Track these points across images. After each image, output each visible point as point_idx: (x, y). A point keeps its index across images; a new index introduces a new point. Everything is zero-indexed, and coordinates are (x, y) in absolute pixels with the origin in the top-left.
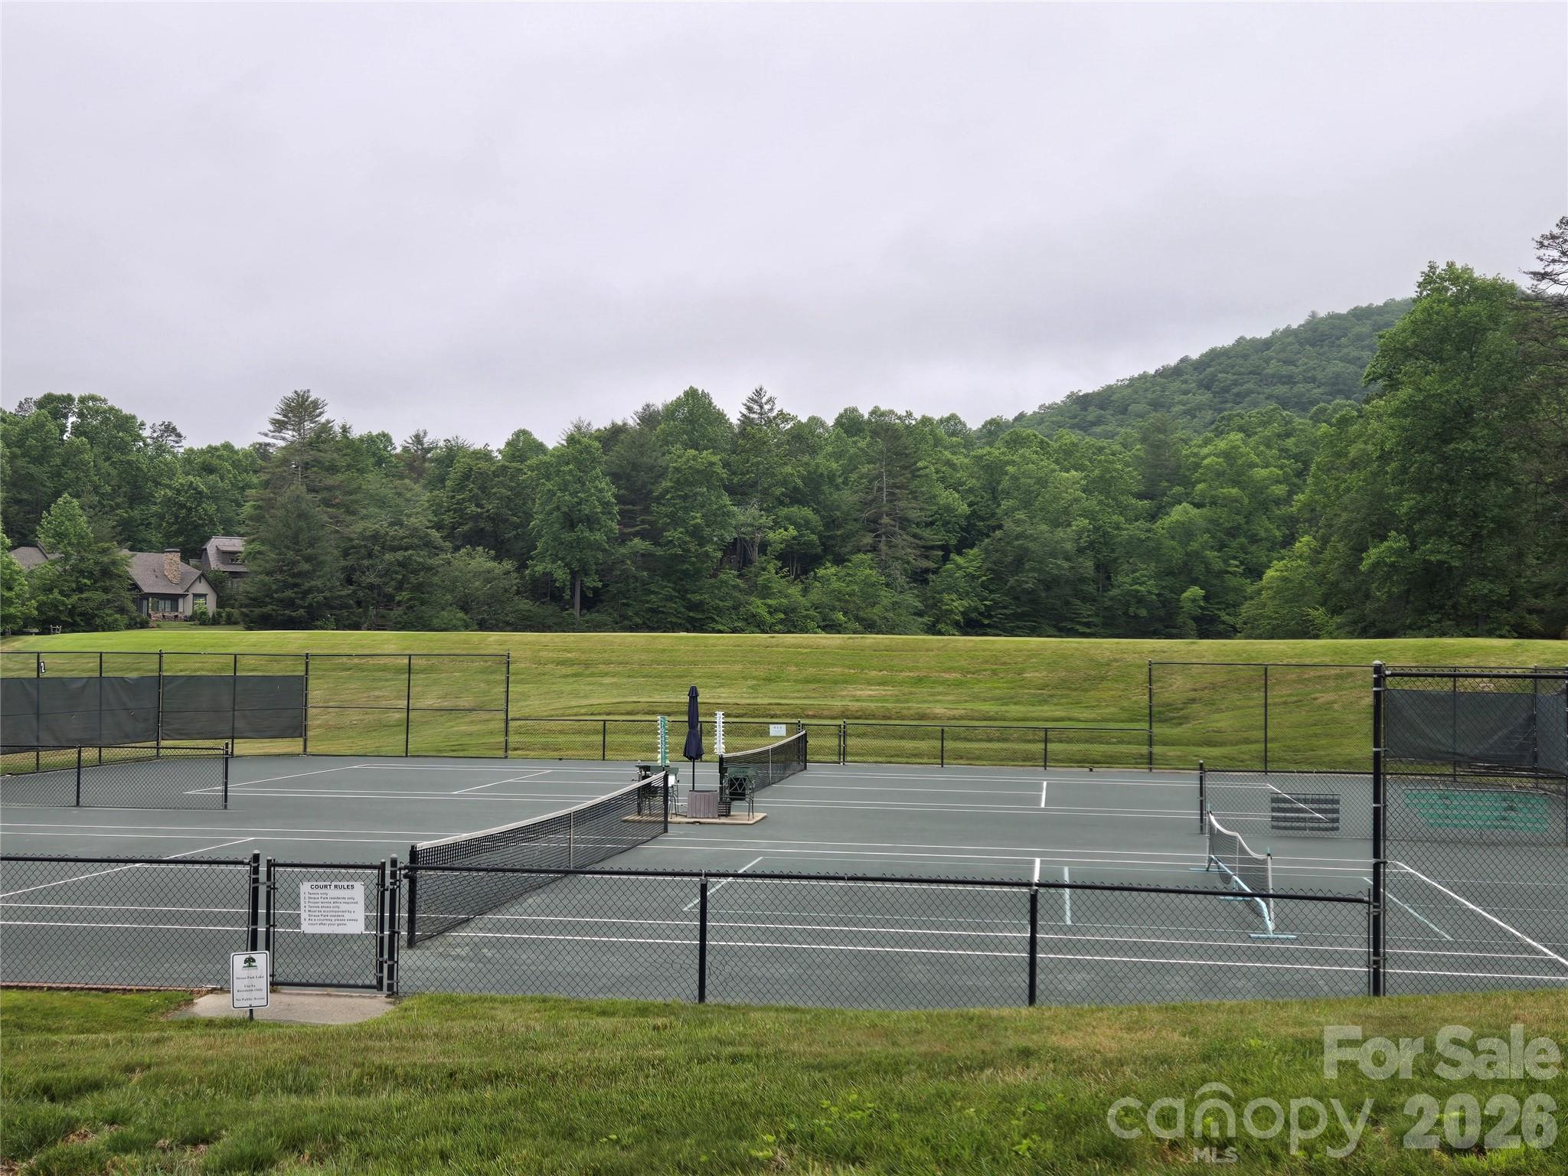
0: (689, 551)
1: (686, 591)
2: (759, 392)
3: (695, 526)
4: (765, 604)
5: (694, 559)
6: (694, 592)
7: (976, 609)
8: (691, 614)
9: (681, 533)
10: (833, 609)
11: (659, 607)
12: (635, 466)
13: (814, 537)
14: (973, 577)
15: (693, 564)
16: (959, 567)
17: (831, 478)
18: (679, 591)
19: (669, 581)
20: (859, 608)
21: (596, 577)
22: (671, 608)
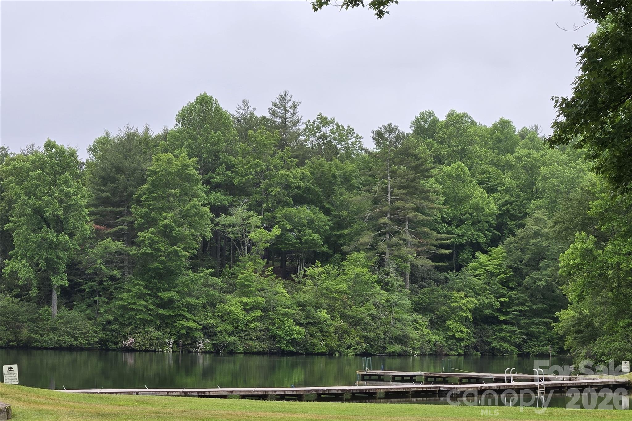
0: (159, 250)
1: (158, 289)
2: (283, 98)
3: (166, 226)
4: (241, 302)
5: (163, 258)
6: (164, 290)
7: (491, 306)
8: (161, 311)
9: (152, 233)
10: (318, 307)
11: (130, 304)
12: (119, 170)
13: (316, 236)
14: (493, 274)
15: (162, 262)
16: (482, 265)
17: (346, 179)
18: (151, 289)
19: (143, 280)
20: (346, 306)
21: (65, 276)
22: (140, 305)
